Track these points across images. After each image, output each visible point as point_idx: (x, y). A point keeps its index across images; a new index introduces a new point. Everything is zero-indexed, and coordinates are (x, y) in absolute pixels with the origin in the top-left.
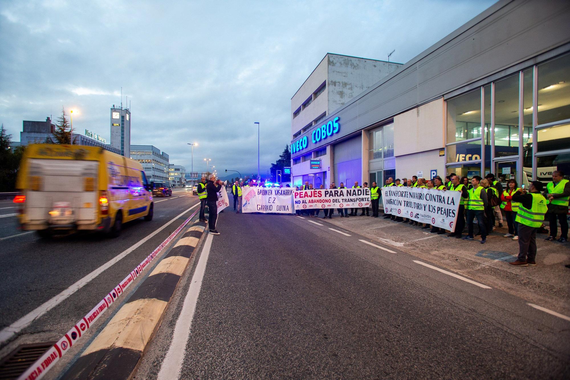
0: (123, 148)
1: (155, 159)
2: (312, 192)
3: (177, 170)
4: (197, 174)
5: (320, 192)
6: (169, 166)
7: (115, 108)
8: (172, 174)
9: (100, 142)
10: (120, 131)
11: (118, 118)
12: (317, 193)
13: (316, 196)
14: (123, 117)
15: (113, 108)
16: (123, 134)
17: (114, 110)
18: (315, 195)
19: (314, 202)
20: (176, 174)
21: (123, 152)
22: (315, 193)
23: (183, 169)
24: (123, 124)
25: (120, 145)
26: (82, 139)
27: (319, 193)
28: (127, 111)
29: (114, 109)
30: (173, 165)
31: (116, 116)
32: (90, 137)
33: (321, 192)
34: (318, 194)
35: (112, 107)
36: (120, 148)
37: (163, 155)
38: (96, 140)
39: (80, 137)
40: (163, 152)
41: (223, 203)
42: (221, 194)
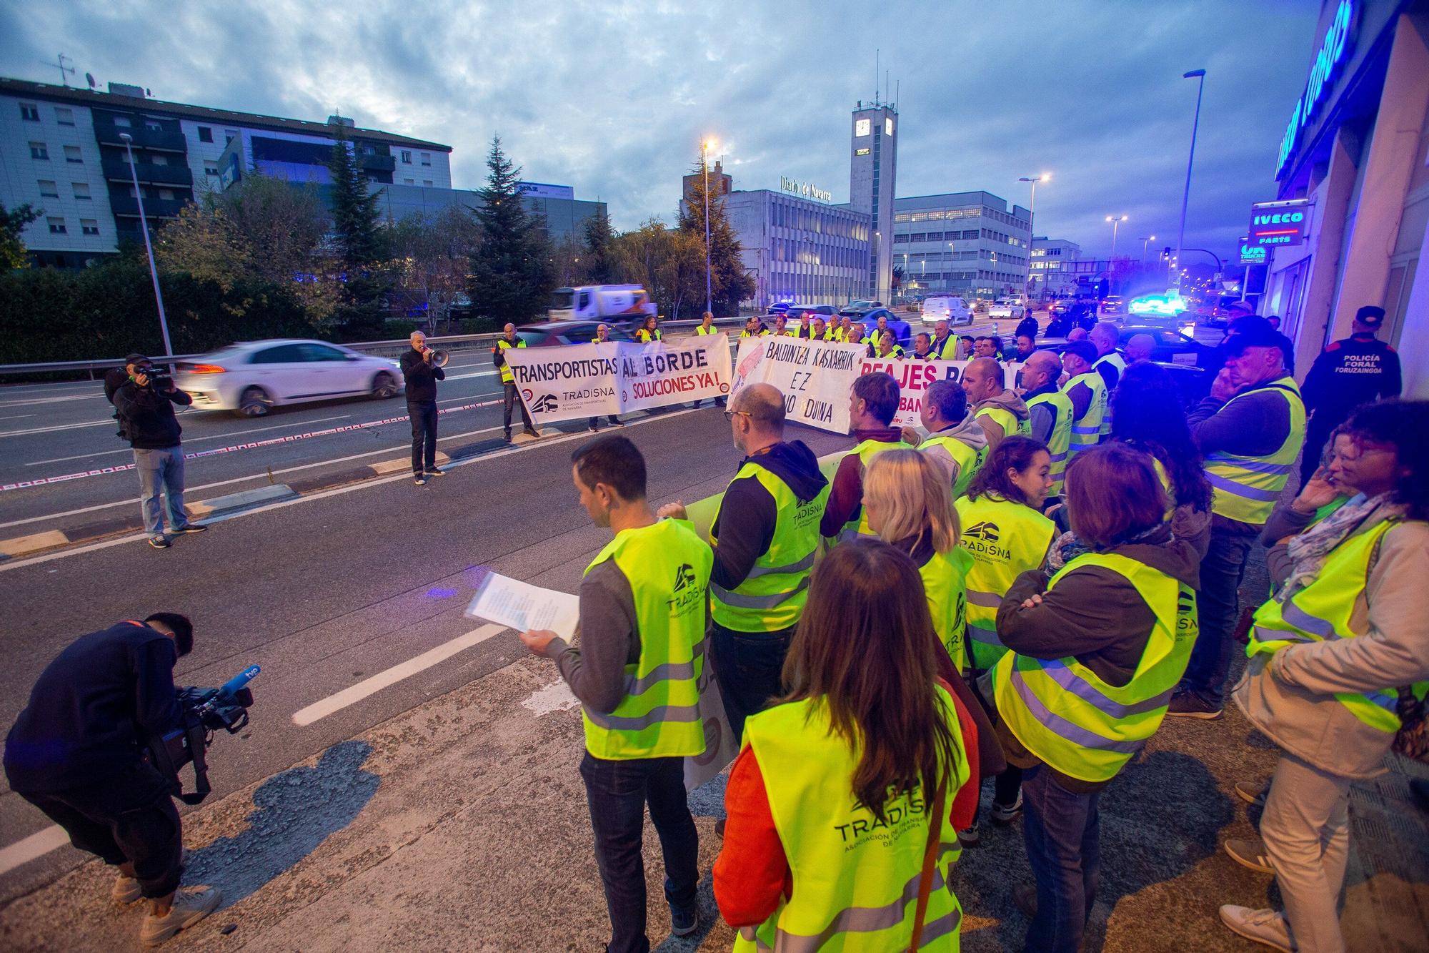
0: (875, 209)
1: (988, 227)
2: (907, 367)
3: (1053, 252)
4: (1093, 263)
5: (930, 372)
6: (1034, 242)
7: (863, 108)
8: (1040, 265)
9: (818, 200)
10: (871, 166)
11: (868, 133)
12: (921, 373)
13: (918, 387)
14: (877, 129)
15: (857, 109)
16: (876, 174)
17: (858, 114)
18: (916, 382)
19: (909, 408)
20: (1052, 266)
21: (875, 218)
22: (917, 372)
23: (1072, 248)
24: (877, 147)
25: (871, 201)
26: (773, 200)
27: (927, 376)
28: (889, 112)
29: (860, 111)
30: (1046, 238)
31: (864, 128)
32: (793, 194)
33: (934, 371)
34: (924, 379)
35: (854, 107)
36: (869, 211)
37: (1014, 214)
38: (808, 198)
39: (768, 196)
40: (1015, 207)
41: (707, 382)
42: (702, 358)
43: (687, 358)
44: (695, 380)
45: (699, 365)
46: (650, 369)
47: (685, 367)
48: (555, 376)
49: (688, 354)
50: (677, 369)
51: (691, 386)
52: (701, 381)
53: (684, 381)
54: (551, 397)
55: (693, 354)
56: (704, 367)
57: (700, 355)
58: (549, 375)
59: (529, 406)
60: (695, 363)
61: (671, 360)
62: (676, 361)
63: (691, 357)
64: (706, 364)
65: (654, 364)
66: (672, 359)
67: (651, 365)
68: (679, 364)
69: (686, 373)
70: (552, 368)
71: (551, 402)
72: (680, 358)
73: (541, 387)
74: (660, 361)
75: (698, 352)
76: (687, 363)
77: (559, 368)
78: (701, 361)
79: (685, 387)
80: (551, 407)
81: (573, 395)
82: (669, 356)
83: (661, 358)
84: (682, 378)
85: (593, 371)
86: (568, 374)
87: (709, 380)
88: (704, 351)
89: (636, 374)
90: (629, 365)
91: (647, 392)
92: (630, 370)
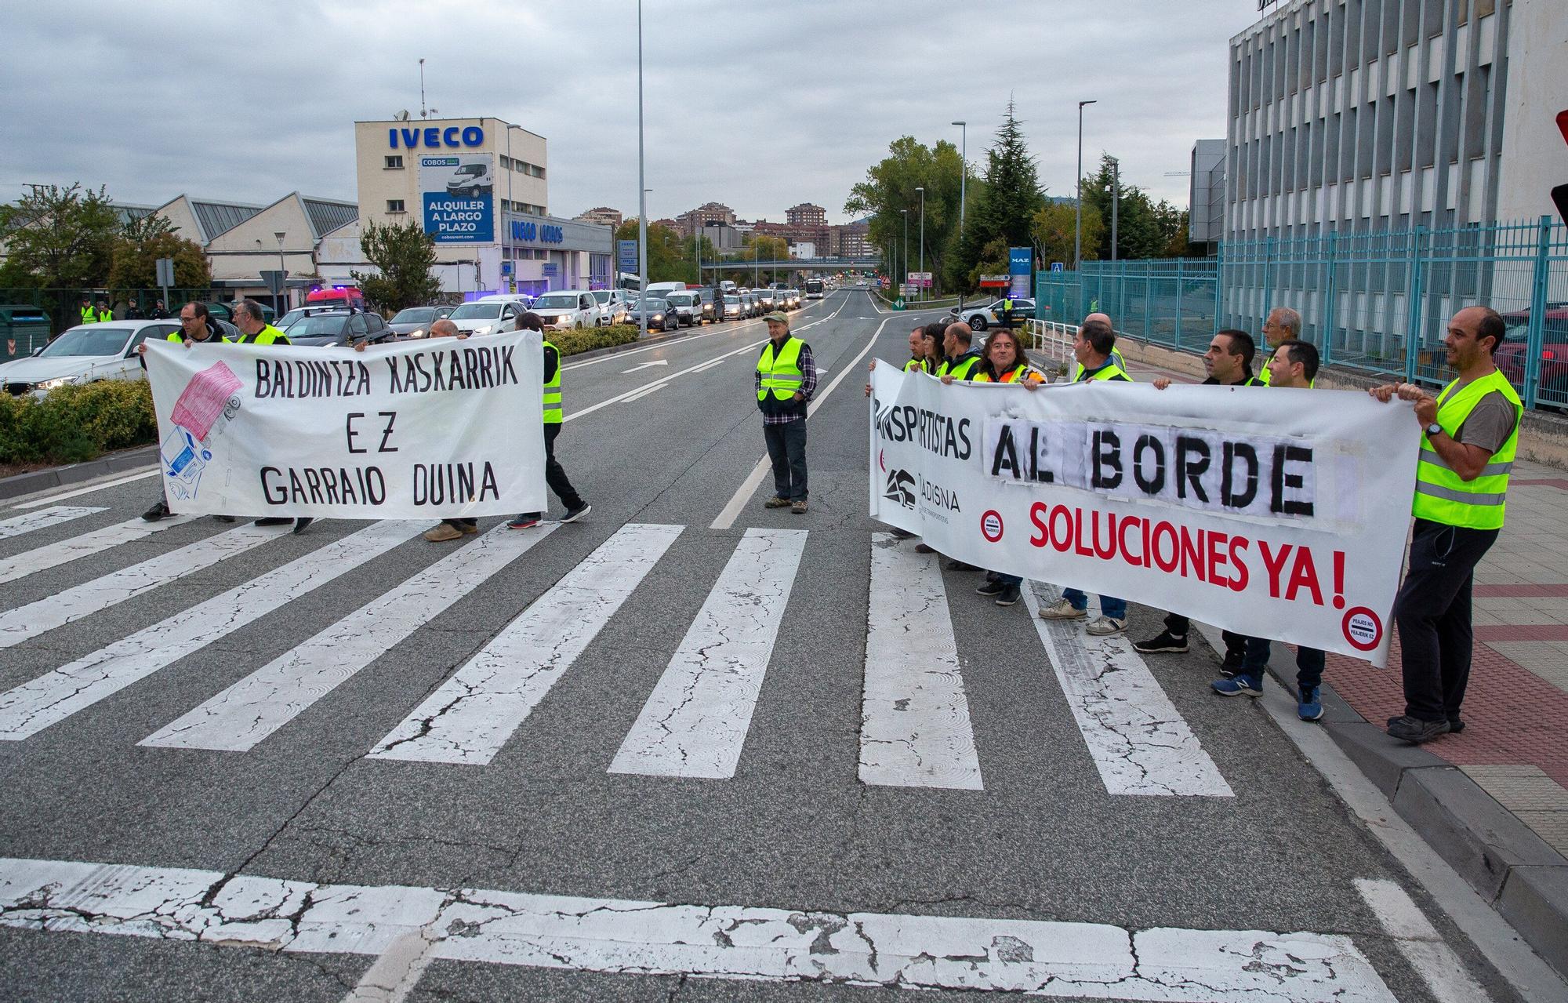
41: (1296, 581)
42: (1296, 481)
43: (1240, 467)
44: (1251, 557)
45: (1276, 506)
46: (1108, 471)
47: (1229, 499)
49: (1247, 451)
50: (1202, 496)
51: (1237, 577)
52: (1274, 568)
53: (1221, 548)
55: (1265, 458)
56: (1297, 521)
57: (1291, 467)
60: (1264, 494)
62: (1203, 466)
63: (1253, 467)
64: (1306, 509)
65: (1126, 457)
66: (1193, 457)
67: (1113, 459)
68: (1211, 480)
69: (1231, 522)
72: (1217, 459)
74: (1149, 454)
75: (1285, 453)
76: (1238, 489)
78: (1288, 494)
79: (1221, 570)
82: (1184, 444)
83: (1156, 444)
84: (1216, 537)
87: (1305, 575)
88: (1305, 455)
89: (1047, 477)
90: (1022, 441)
91: (1087, 542)
92: (1024, 460)
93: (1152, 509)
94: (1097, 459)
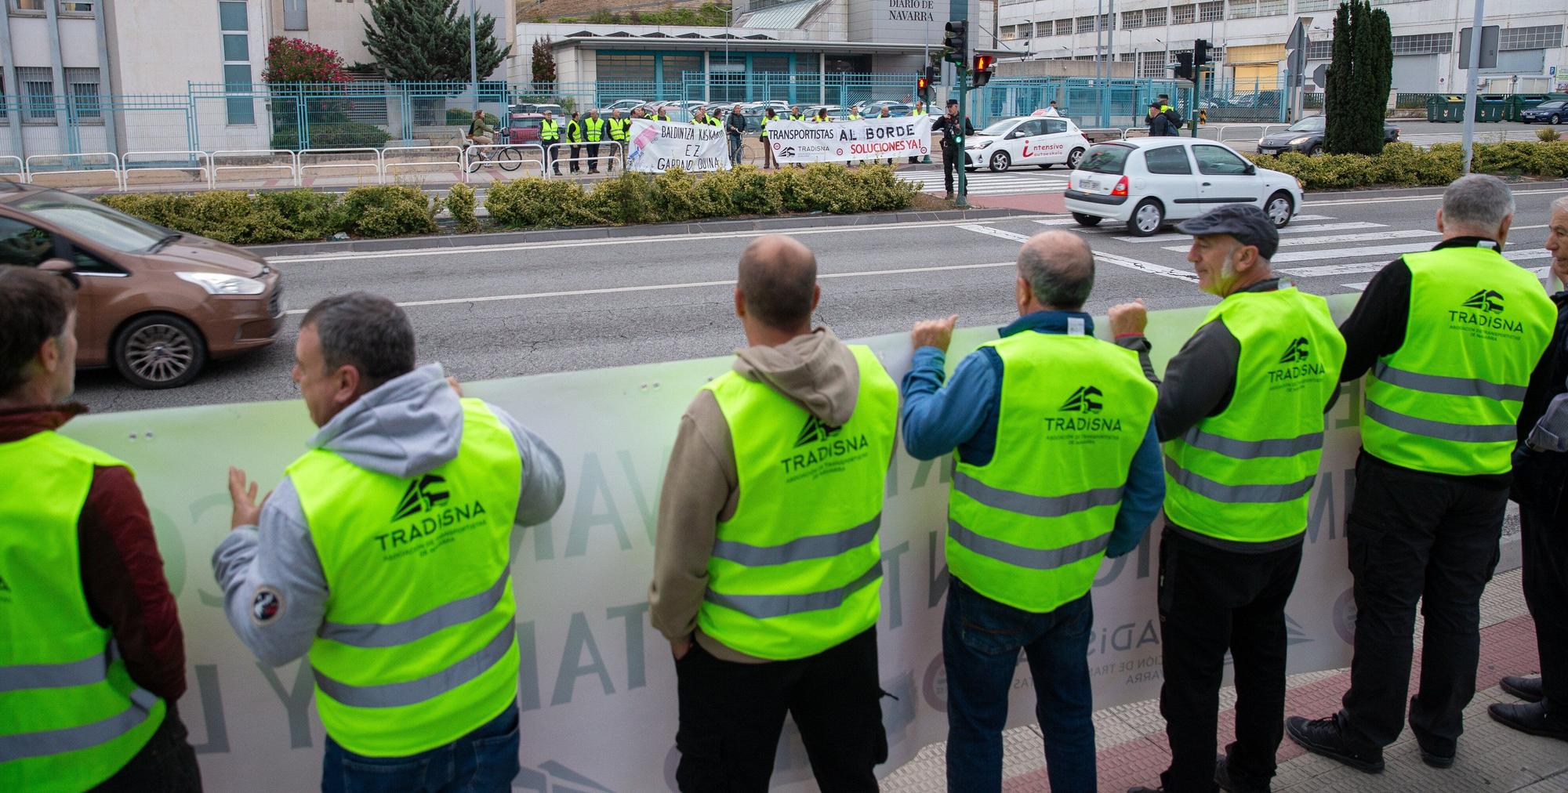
43: (901, 130)
44: (905, 144)
45: (908, 134)
46: (870, 136)
48: (794, 137)
49: (902, 127)
54: (790, 148)
55: (905, 128)
58: (791, 136)
59: (776, 153)
61: (890, 131)
65: (875, 133)
67: (872, 134)
68: (895, 133)
69: (899, 139)
70: (793, 133)
71: (791, 151)
73: (785, 143)
74: (879, 131)
75: (909, 127)
77: (797, 133)
80: (791, 154)
81: (804, 149)
82: (888, 128)
83: (881, 129)
84: (897, 142)
85: (817, 136)
86: (802, 136)
87: (915, 144)
89: (855, 139)
90: (848, 133)
91: (866, 150)
92: (849, 136)
93: (882, 141)
94: (867, 134)
